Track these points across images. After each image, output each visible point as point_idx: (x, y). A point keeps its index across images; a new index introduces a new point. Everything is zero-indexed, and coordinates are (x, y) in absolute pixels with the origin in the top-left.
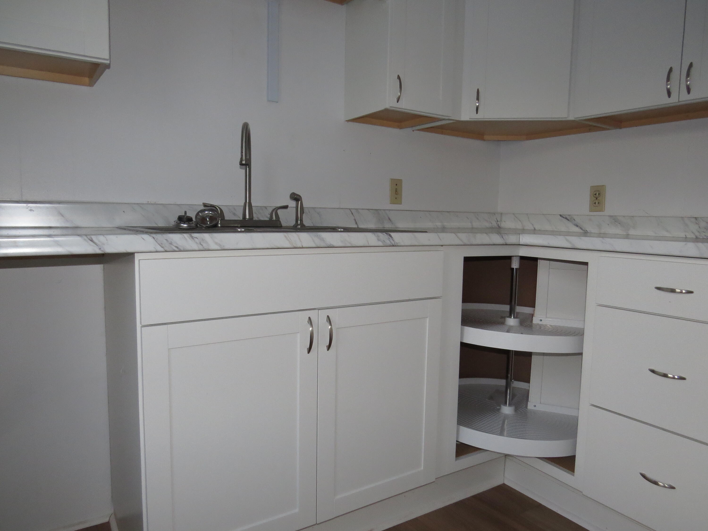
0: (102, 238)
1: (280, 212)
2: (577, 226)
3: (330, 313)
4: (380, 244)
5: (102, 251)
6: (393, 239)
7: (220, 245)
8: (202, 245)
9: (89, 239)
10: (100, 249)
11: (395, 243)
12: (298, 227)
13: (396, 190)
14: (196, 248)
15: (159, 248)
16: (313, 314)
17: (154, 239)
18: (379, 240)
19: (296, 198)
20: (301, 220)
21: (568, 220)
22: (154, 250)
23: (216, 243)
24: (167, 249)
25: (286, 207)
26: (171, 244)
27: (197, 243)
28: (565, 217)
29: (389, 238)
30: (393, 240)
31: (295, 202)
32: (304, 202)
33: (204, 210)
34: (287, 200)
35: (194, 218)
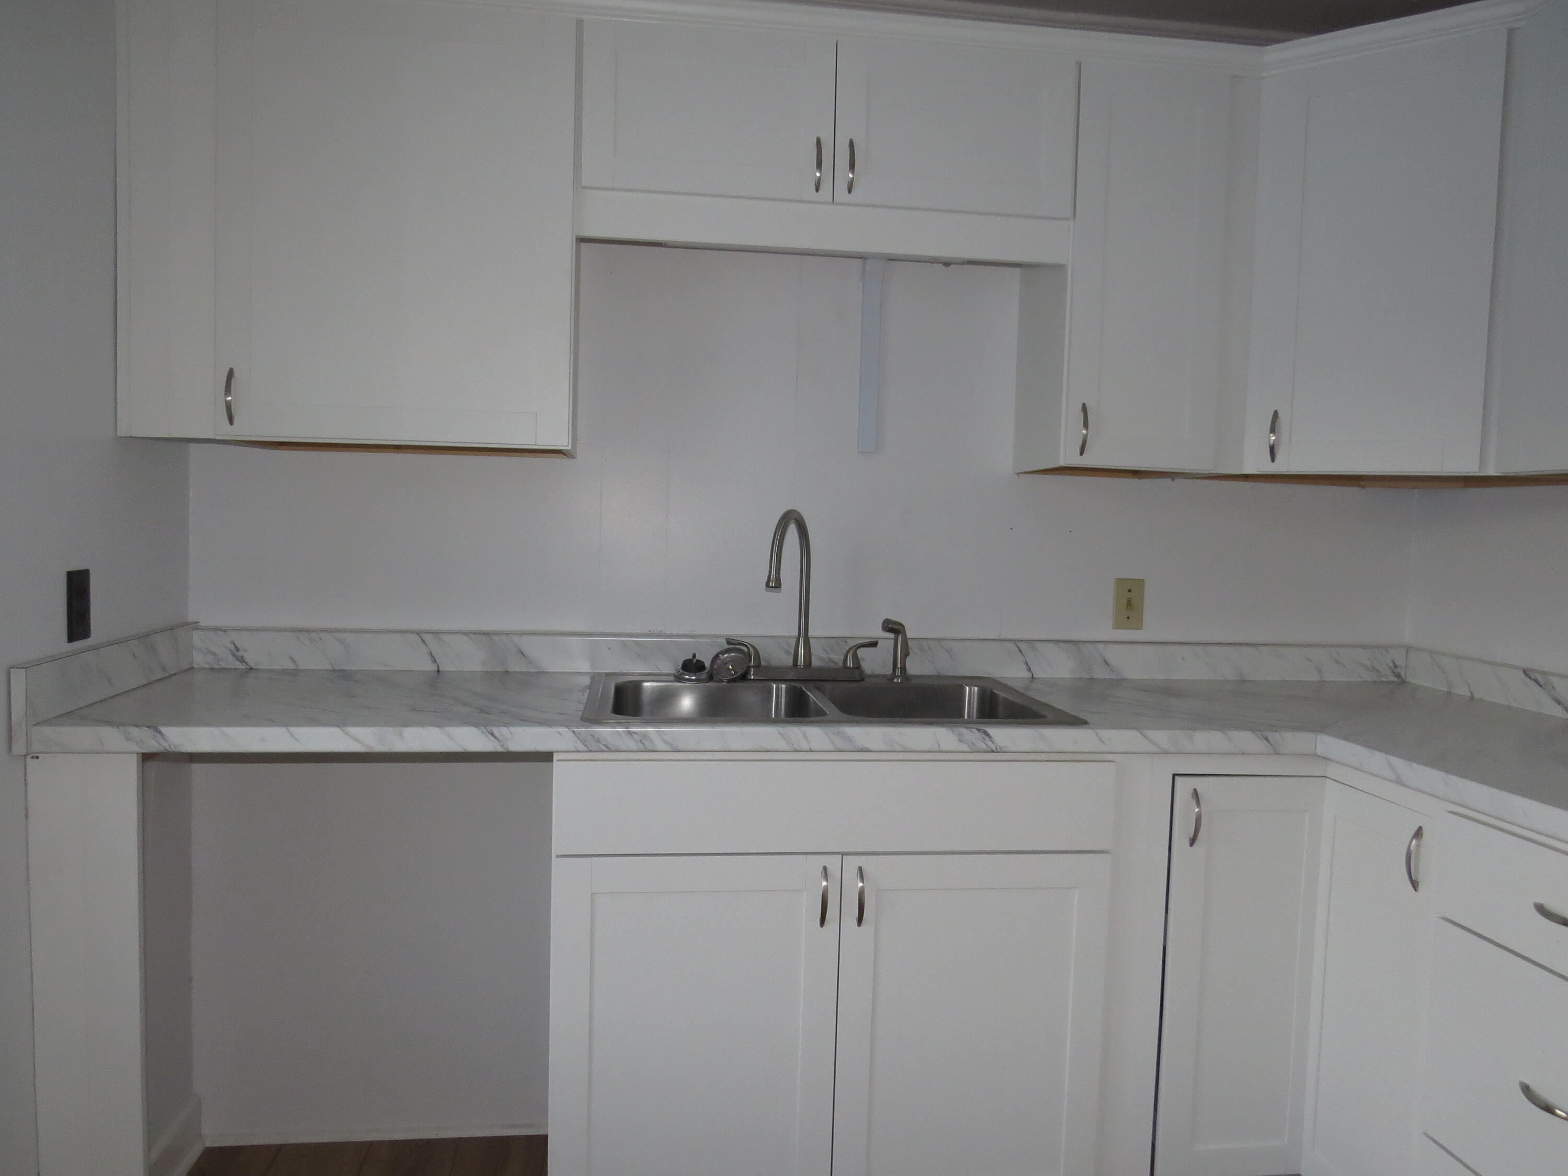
0: (504, 730)
1: (861, 652)
2: (1559, 703)
3: (867, 863)
4: (965, 747)
5: (504, 748)
6: (992, 739)
7: (671, 745)
8: (644, 744)
9: (489, 732)
10: (502, 746)
11: (997, 746)
12: (895, 681)
13: (1129, 601)
14: (634, 748)
15: (581, 747)
16: (833, 864)
17: (575, 733)
18: (961, 741)
19: (893, 628)
20: (903, 669)
21: (1541, 686)
22: (574, 749)
23: (666, 742)
24: (592, 749)
25: (874, 644)
26: (598, 741)
27: (636, 741)
28: (1534, 678)
29: (984, 738)
30: (993, 743)
31: (892, 635)
32: (909, 635)
33: (727, 651)
34: (877, 632)
35: (707, 664)
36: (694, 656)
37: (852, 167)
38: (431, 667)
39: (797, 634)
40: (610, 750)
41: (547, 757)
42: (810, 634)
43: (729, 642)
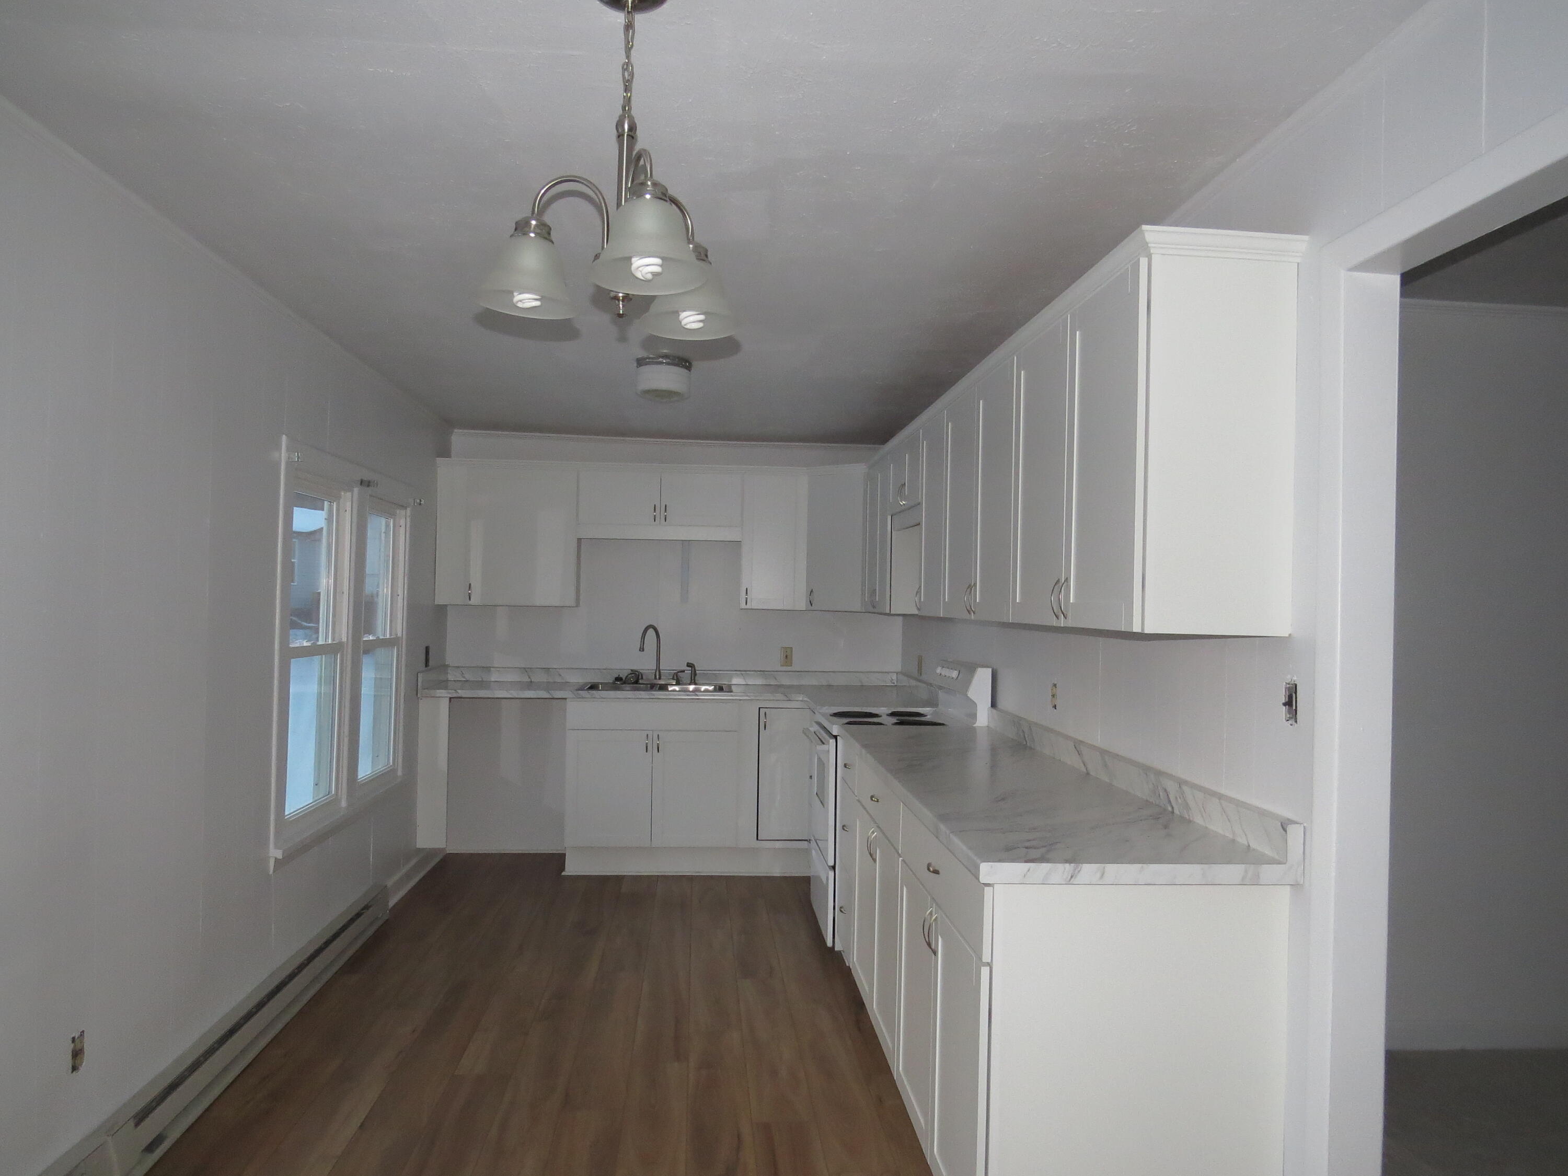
0: (552, 693)
5: (552, 697)
6: (698, 696)
7: (601, 696)
8: (593, 696)
9: (548, 693)
11: (700, 698)
13: (787, 656)
15: (576, 697)
17: (575, 694)
19: (690, 665)
22: (573, 697)
23: (599, 696)
24: (580, 697)
25: (683, 671)
27: (590, 695)
29: (696, 696)
31: (690, 669)
32: (697, 668)
33: (631, 674)
34: (685, 668)
35: (624, 679)
36: (619, 675)
37: (666, 511)
38: (529, 680)
39: (655, 668)
40: (583, 698)
41: (566, 699)
42: (661, 668)
43: (632, 670)
